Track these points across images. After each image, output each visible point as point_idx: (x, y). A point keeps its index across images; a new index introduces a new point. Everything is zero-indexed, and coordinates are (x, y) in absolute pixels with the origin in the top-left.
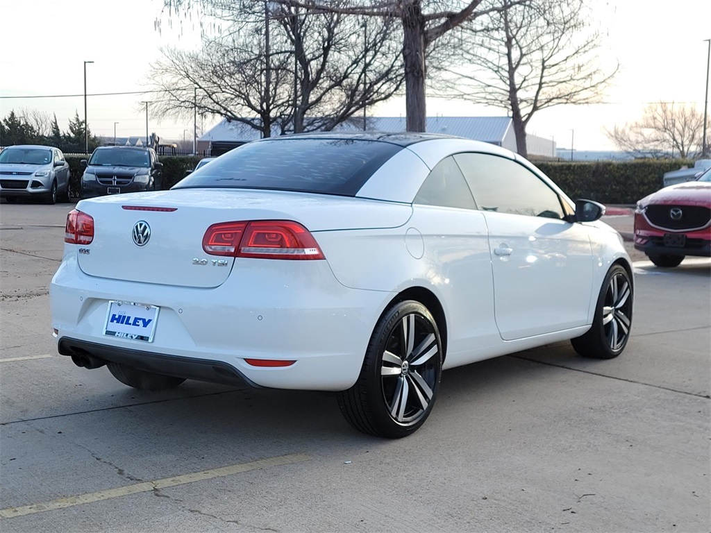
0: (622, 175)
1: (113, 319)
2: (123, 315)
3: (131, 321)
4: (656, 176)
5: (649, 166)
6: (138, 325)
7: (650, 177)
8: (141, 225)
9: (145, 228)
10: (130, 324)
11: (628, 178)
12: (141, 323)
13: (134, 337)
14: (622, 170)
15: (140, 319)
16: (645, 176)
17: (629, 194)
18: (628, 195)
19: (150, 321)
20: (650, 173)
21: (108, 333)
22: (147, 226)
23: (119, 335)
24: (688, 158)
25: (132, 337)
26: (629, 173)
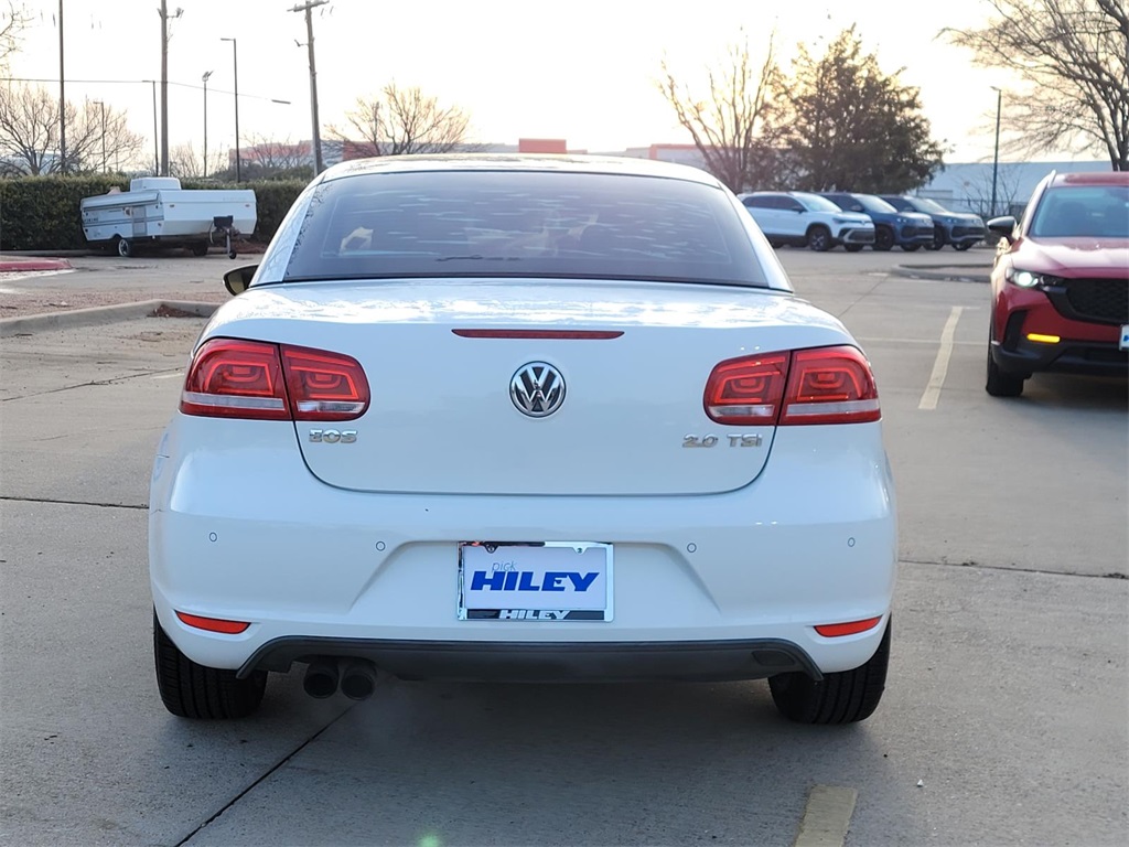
0: (16, 201)
1: (479, 581)
2: (507, 569)
3: (538, 580)
4: (70, 203)
5: (58, 186)
6: (562, 589)
7: (60, 204)
8: (538, 372)
9: (551, 377)
10: (537, 588)
11: (25, 206)
12: (567, 582)
13: (560, 616)
14: (15, 193)
15: (564, 575)
16: (53, 203)
17: (29, 233)
18: (28, 236)
19: (591, 577)
20: (61, 199)
21: (474, 614)
22: (555, 372)
23: (513, 615)
24: (42, 173)
25: (553, 616)
26: (26, 197)
